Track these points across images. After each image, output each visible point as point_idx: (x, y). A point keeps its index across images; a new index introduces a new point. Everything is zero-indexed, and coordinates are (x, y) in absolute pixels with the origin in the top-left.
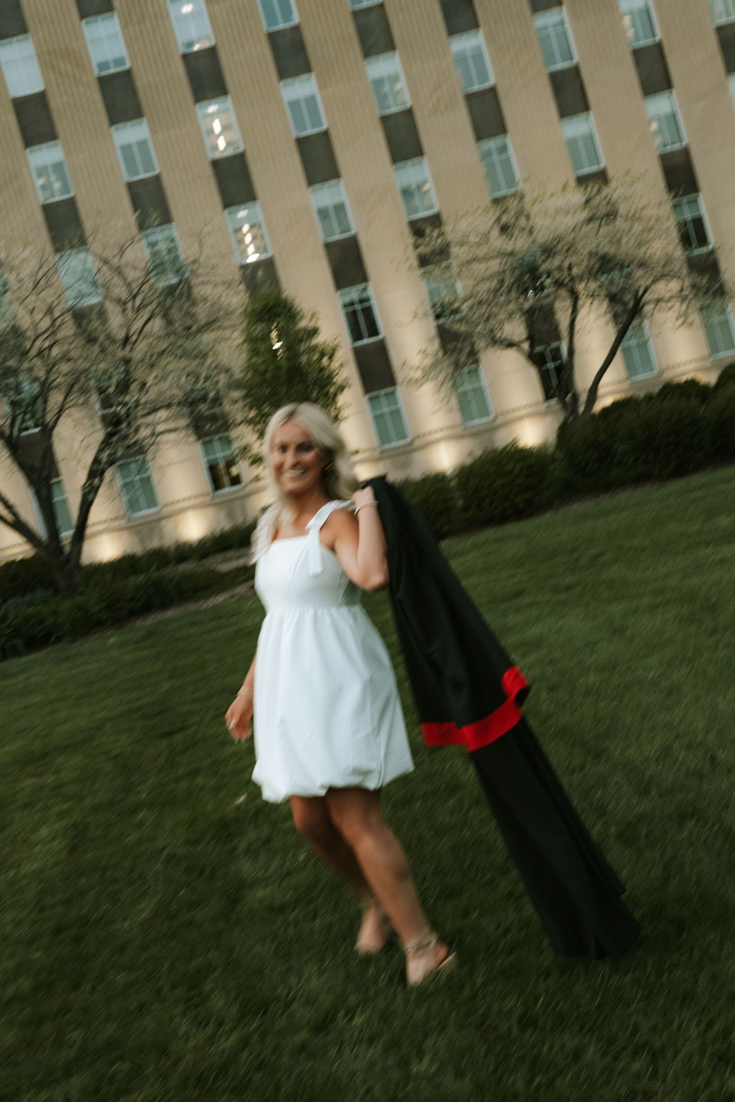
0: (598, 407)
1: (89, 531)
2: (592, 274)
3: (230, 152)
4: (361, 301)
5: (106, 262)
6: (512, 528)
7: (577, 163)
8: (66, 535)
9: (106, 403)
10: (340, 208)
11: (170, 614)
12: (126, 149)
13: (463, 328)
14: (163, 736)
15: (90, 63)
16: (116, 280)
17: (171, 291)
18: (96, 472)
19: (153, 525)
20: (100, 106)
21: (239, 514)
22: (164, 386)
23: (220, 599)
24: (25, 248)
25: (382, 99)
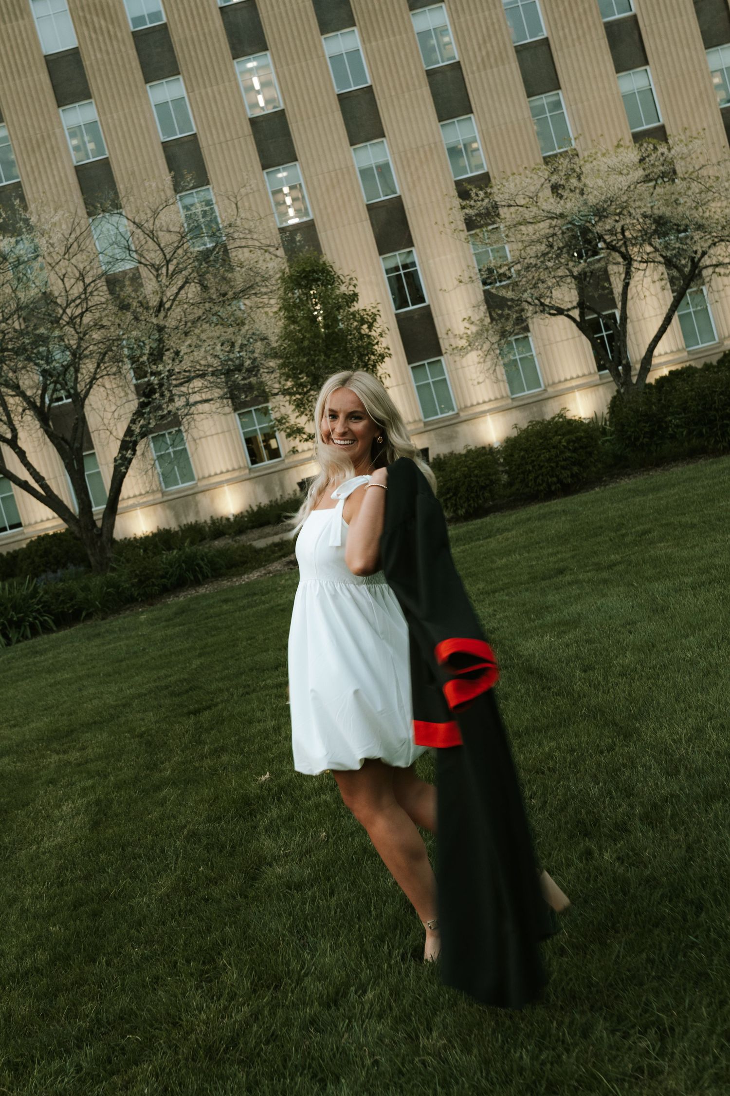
0: (652, 378)
1: (120, 506)
2: (646, 237)
3: (270, 110)
4: (405, 267)
5: (139, 226)
6: (557, 504)
7: (634, 119)
8: (98, 509)
9: (140, 372)
10: (384, 170)
11: (202, 590)
12: (162, 107)
13: (509, 294)
14: (189, 713)
15: (125, 18)
16: (151, 244)
17: (205, 256)
18: (128, 445)
19: (188, 499)
20: (136, 64)
21: (277, 489)
22: (198, 355)
23: (255, 575)
24: (56, 211)
25: (428, 52)
